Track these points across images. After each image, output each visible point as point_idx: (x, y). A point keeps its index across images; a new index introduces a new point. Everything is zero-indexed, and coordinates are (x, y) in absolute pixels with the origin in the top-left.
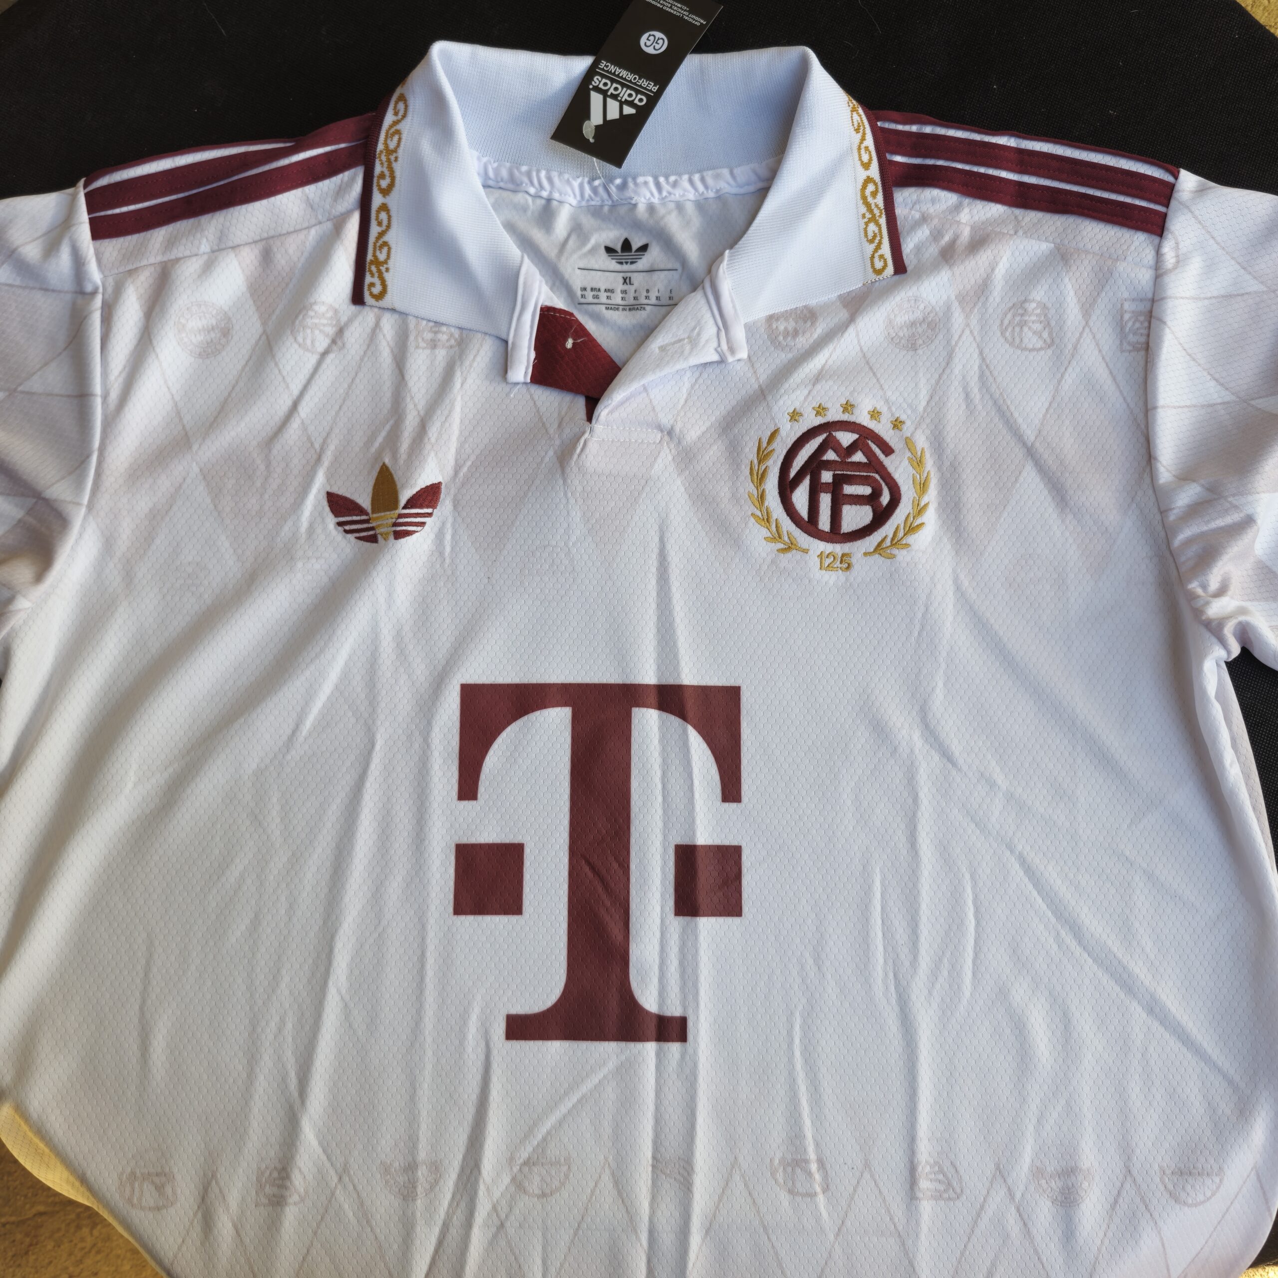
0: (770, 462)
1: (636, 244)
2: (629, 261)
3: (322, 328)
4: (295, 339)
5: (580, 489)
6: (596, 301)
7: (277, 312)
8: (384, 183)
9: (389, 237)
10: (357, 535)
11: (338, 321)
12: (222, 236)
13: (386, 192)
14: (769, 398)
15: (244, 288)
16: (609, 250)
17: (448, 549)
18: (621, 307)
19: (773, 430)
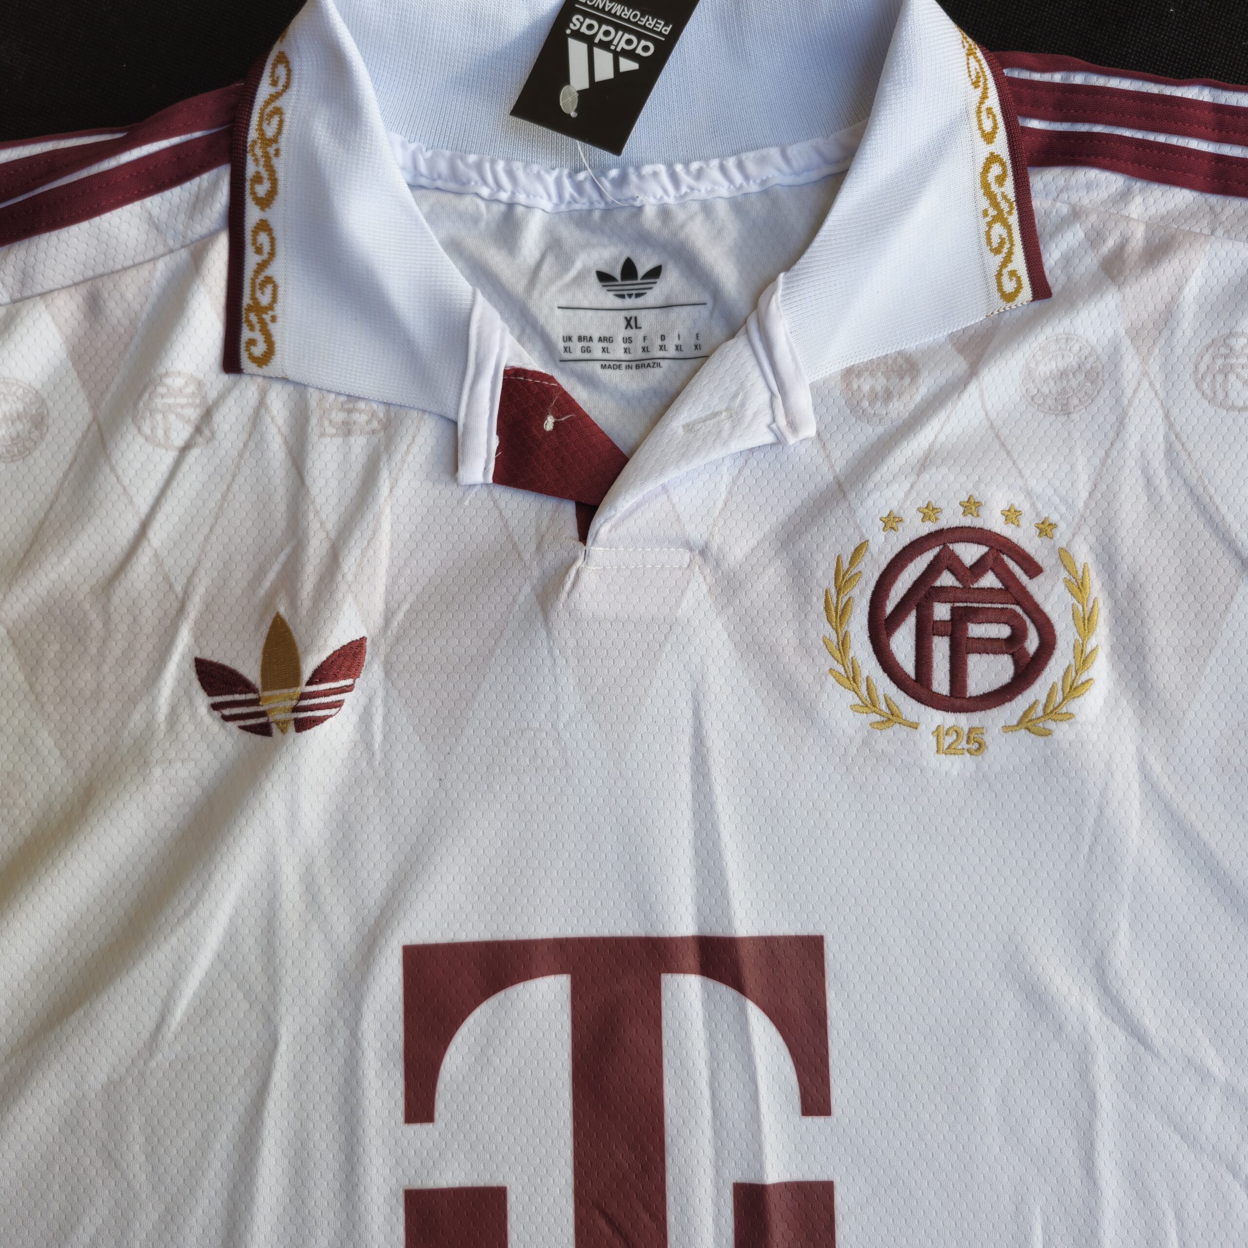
0: (855, 592)
1: (643, 266)
2: (634, 292)
3: (179, 410)
4: (139, 430)
5: (572, 643)
6: (586, 356)
7: (113, 387)
8: (262, 190)
9: (276, 270)
10: (242, 723)
11: (204, 398)
12: (25, 278)
13: (265, 203)
14: (852, 496)
15: (63, 355)
16: (604, 277)
17: (378, 738)
18: (624, 364)
19: (858, 542)
